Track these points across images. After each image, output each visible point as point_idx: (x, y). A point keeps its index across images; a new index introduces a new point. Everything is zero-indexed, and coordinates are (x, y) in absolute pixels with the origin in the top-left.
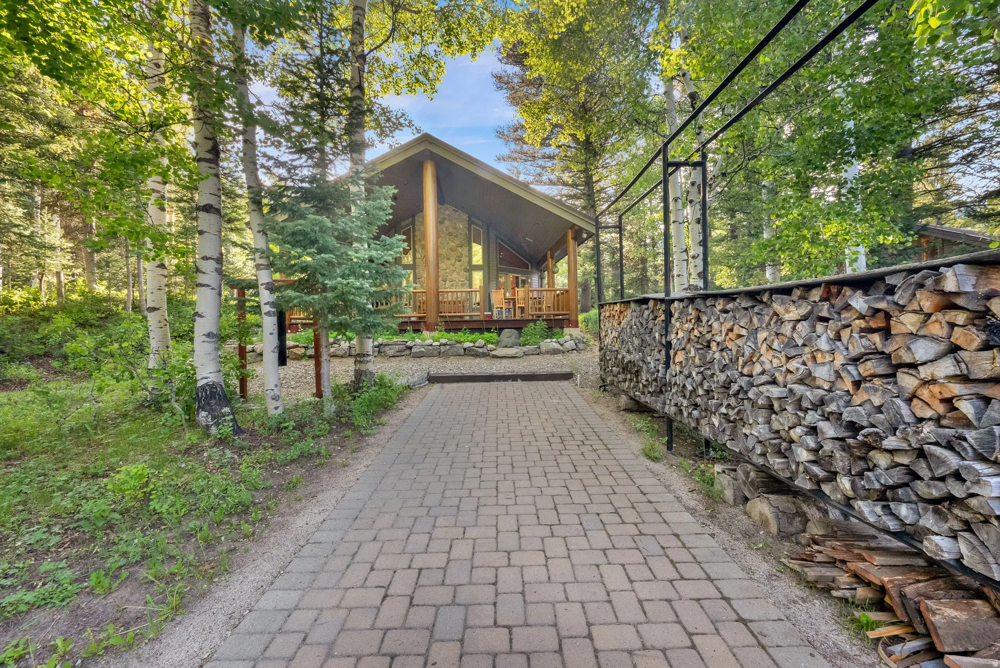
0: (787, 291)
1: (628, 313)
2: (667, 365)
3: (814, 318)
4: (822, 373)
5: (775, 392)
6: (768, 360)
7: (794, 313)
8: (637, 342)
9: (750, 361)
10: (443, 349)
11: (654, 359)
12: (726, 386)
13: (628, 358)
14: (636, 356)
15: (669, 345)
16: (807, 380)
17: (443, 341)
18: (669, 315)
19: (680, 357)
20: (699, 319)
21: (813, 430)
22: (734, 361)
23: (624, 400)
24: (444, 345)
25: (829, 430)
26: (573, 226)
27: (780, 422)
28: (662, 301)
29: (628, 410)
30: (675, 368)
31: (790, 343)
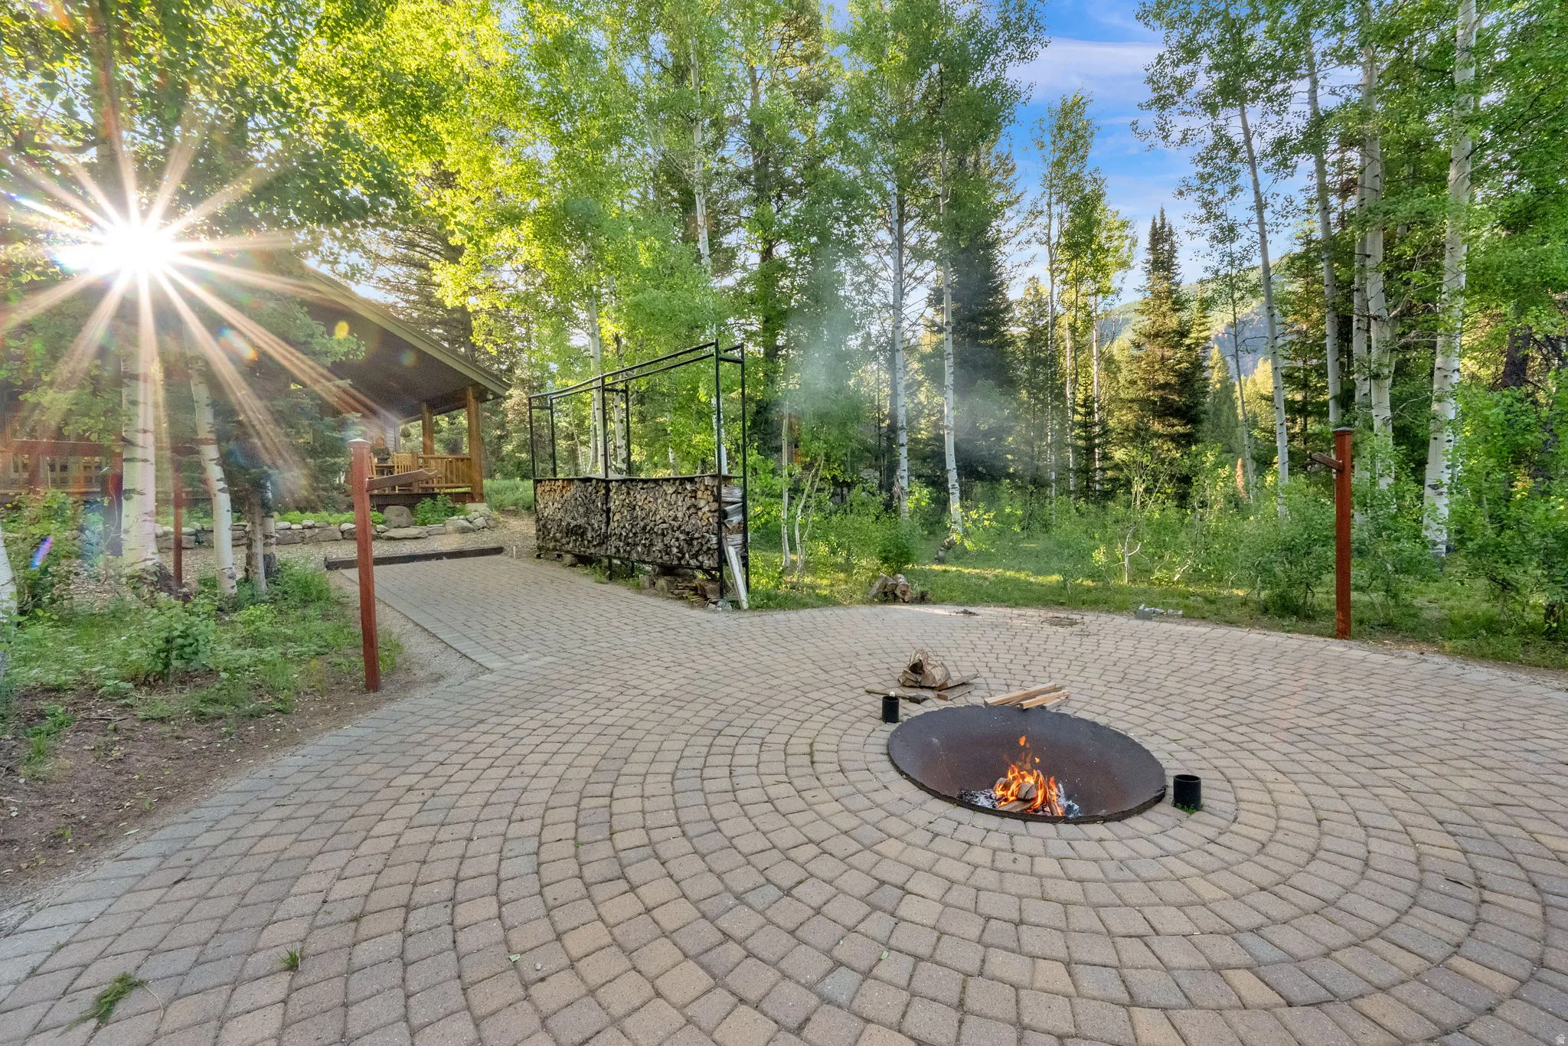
0: (668, 480)
1: (573, 488)
2: (608, 524)
3: (676, 492)
4: (680, 515)
5: (664, 526)
6: (662, 512)
7: (671, 490)
8: (581, 510)
9: (655, 514)
10: (308, 533)
11: (597, 521)
12: (644, 528)
13: (573, 523)
14: (581, 521)
15: (609, 510)
16: (675, 519)
17: (309, 523)
18: (608, 490)
19: (617, 517)
20: (628, 493)
21: (677, 539)
22: (647, 515)
23: (568, 558)
24: (310, 528)
25: (682, 537)
26: (476, 384)
27: (667, 540)
28: (603, 481)
29: (573, 565)
30: (613, 525)
31: (670, 504)
